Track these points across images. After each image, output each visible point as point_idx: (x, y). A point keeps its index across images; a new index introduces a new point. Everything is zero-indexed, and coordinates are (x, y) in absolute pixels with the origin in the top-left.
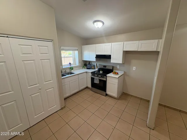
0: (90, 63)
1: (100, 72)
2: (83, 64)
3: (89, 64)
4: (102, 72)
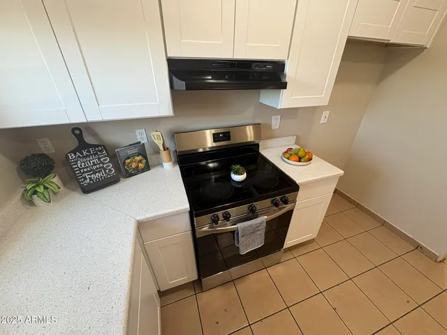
3: (82, 146)
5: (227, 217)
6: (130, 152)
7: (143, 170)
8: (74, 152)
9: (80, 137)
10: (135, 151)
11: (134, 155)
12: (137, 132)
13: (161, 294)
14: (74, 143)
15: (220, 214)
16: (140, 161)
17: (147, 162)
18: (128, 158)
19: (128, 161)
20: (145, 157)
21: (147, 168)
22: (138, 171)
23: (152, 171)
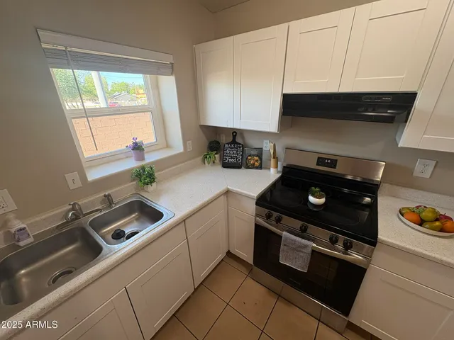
0: (239, 140)
1: (311, 199)
2: (204, 142)
3: (234, 142)
4: (322, 201)
5: (278, 220)
6: (253, 152)
7: (257, 168)
8: (228, 144)
9: (234, 137)
10: (256, 152)
11: (254, 155)
12: (265, 141)
13: (229, 254)
14: (230, 139)
15: (275, 214)
16: (257, 161)
17: (261, 163)
18: (250, 156)
19: (249, 158)
20: (261, 159)
21: (260, 167)
22: (253, 167)
23: (262, 170)
